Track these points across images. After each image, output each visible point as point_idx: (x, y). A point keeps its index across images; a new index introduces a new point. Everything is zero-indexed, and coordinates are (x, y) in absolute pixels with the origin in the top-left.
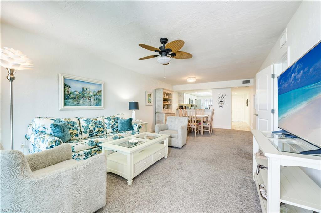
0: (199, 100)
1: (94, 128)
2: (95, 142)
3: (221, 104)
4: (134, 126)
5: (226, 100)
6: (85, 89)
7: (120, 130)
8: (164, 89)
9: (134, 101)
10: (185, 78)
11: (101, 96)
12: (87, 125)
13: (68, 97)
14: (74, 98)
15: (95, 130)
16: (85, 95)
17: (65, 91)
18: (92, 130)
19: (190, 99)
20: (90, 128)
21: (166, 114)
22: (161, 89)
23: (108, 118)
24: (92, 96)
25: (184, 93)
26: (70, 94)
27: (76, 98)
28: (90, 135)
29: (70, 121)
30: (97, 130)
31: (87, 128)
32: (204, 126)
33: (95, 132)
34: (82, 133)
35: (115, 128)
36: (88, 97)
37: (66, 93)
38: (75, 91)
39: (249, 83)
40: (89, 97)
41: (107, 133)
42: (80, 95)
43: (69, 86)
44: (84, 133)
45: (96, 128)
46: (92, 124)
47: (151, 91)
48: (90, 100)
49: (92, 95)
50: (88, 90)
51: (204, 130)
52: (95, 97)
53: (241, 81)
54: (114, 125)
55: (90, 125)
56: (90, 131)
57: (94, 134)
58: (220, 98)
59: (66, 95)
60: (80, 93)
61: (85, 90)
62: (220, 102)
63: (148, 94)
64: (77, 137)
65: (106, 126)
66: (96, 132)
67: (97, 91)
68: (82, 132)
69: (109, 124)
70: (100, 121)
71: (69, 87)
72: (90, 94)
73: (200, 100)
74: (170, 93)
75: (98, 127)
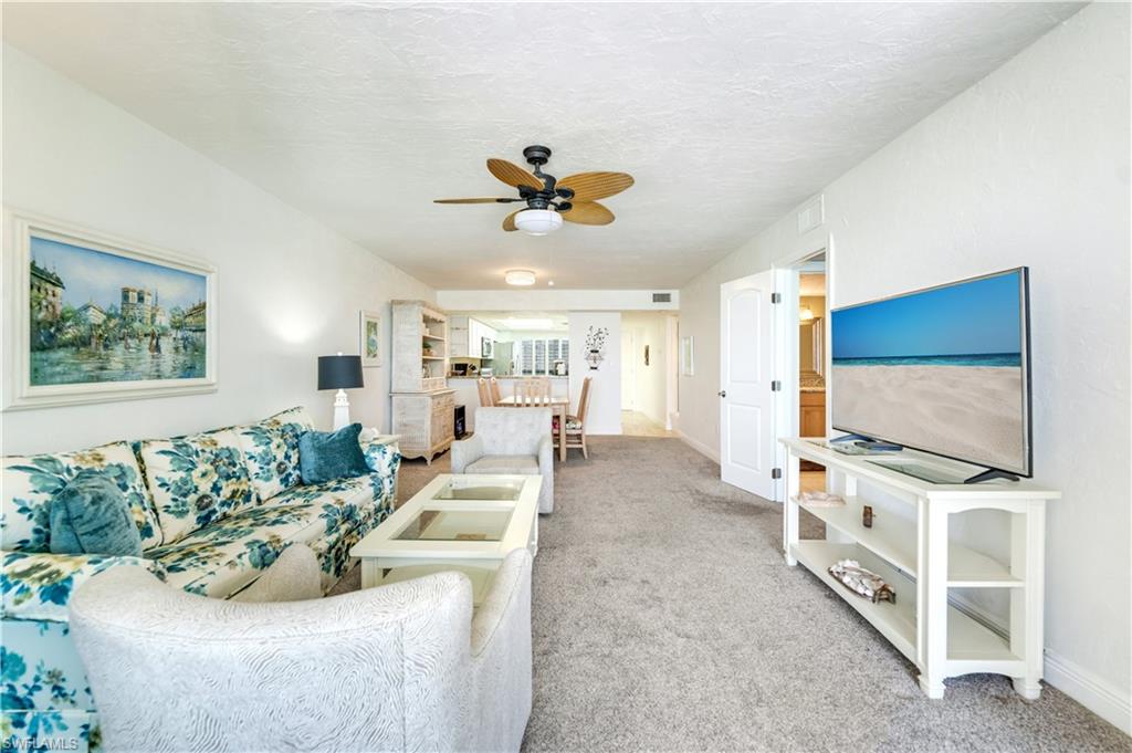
0: (508, 343)
1: (215, 484)
2: (271, 549)
3: (595, 360)
4: (372, 455)
5: (606, 348)
6: (133, 297)
7: (315, 477)
8: (424, 304)
9: (340, 354)
10: (500, 272)
11: (204, 330)
12: (182, 474)
13: (52, 336)
14: (81, 343)
15: (219, 495)
16: (136, 325)
17: (35, 304)
18: (208, 493)
19: (482, 339)
20: (196, 488)
21: (433, 397)
22: (414, 303)
23: (256, 432)
24: (164, 333)
25: (470, 320)
26: (59, 322)
27: (94, 341)
28: (199, 519)
29: (105, 463)
30: (226, 492)
31: (183, 490)
32: (569, 432)
33: (219, 500)
34: (163, 516)
35: (290, 474)
36: (146, 335)
37: (41, 316)
38: (86, 308)
39: (669, 301)
40: (153, 335)
41: (263, 497)
42: (111, 325)
43: (58, 279)
44: (173, 512)
45: (223, 483)
46: (202, 468)
47: (377, 310)
48: (157, 348)
49: (169, 326)
50: (148, 300)
51: (570, 446)
52: (180, 335)
53: (649, 294)
54: (286, 461)
55: (196, 474)
56: (201, 499)
57: (214, 511)
58: (592, 342)
59: (39, 323)
60: (110, 317)
61: (136, 301)
62: (592, 354)
63: (369, 323)
64: (146, 539)
65: (253, 467)
66: (223, 504)
67: (186, 308)
68: (160, 511)
69: (266, 459)
70: (231, 447)
71: (58, 283)
72: (157, 323)
73: (512, 343)
74: (439, 317)
75: (228, 477)
